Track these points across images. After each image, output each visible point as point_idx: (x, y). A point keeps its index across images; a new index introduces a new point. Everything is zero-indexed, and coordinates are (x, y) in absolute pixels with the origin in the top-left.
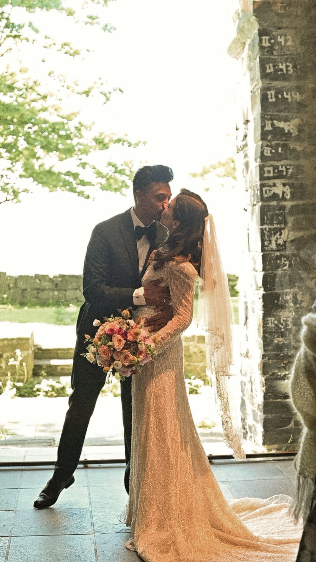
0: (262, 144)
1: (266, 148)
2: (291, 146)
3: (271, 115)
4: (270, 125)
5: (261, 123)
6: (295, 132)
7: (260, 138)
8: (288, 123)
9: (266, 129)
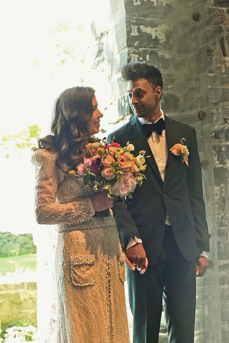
0: (129, 51)
1: (133, 55)
2: (160, 54)
3: (136, 19)
4: (136, 30)
5: (127, 28)
6: (162, 38)
7: (125, 44)
8: (156, 29)
9: (132, 34)
